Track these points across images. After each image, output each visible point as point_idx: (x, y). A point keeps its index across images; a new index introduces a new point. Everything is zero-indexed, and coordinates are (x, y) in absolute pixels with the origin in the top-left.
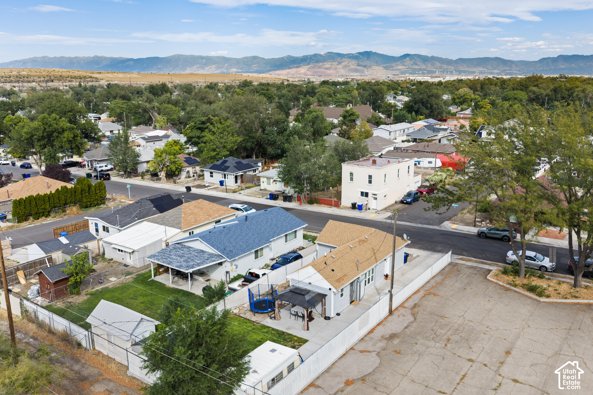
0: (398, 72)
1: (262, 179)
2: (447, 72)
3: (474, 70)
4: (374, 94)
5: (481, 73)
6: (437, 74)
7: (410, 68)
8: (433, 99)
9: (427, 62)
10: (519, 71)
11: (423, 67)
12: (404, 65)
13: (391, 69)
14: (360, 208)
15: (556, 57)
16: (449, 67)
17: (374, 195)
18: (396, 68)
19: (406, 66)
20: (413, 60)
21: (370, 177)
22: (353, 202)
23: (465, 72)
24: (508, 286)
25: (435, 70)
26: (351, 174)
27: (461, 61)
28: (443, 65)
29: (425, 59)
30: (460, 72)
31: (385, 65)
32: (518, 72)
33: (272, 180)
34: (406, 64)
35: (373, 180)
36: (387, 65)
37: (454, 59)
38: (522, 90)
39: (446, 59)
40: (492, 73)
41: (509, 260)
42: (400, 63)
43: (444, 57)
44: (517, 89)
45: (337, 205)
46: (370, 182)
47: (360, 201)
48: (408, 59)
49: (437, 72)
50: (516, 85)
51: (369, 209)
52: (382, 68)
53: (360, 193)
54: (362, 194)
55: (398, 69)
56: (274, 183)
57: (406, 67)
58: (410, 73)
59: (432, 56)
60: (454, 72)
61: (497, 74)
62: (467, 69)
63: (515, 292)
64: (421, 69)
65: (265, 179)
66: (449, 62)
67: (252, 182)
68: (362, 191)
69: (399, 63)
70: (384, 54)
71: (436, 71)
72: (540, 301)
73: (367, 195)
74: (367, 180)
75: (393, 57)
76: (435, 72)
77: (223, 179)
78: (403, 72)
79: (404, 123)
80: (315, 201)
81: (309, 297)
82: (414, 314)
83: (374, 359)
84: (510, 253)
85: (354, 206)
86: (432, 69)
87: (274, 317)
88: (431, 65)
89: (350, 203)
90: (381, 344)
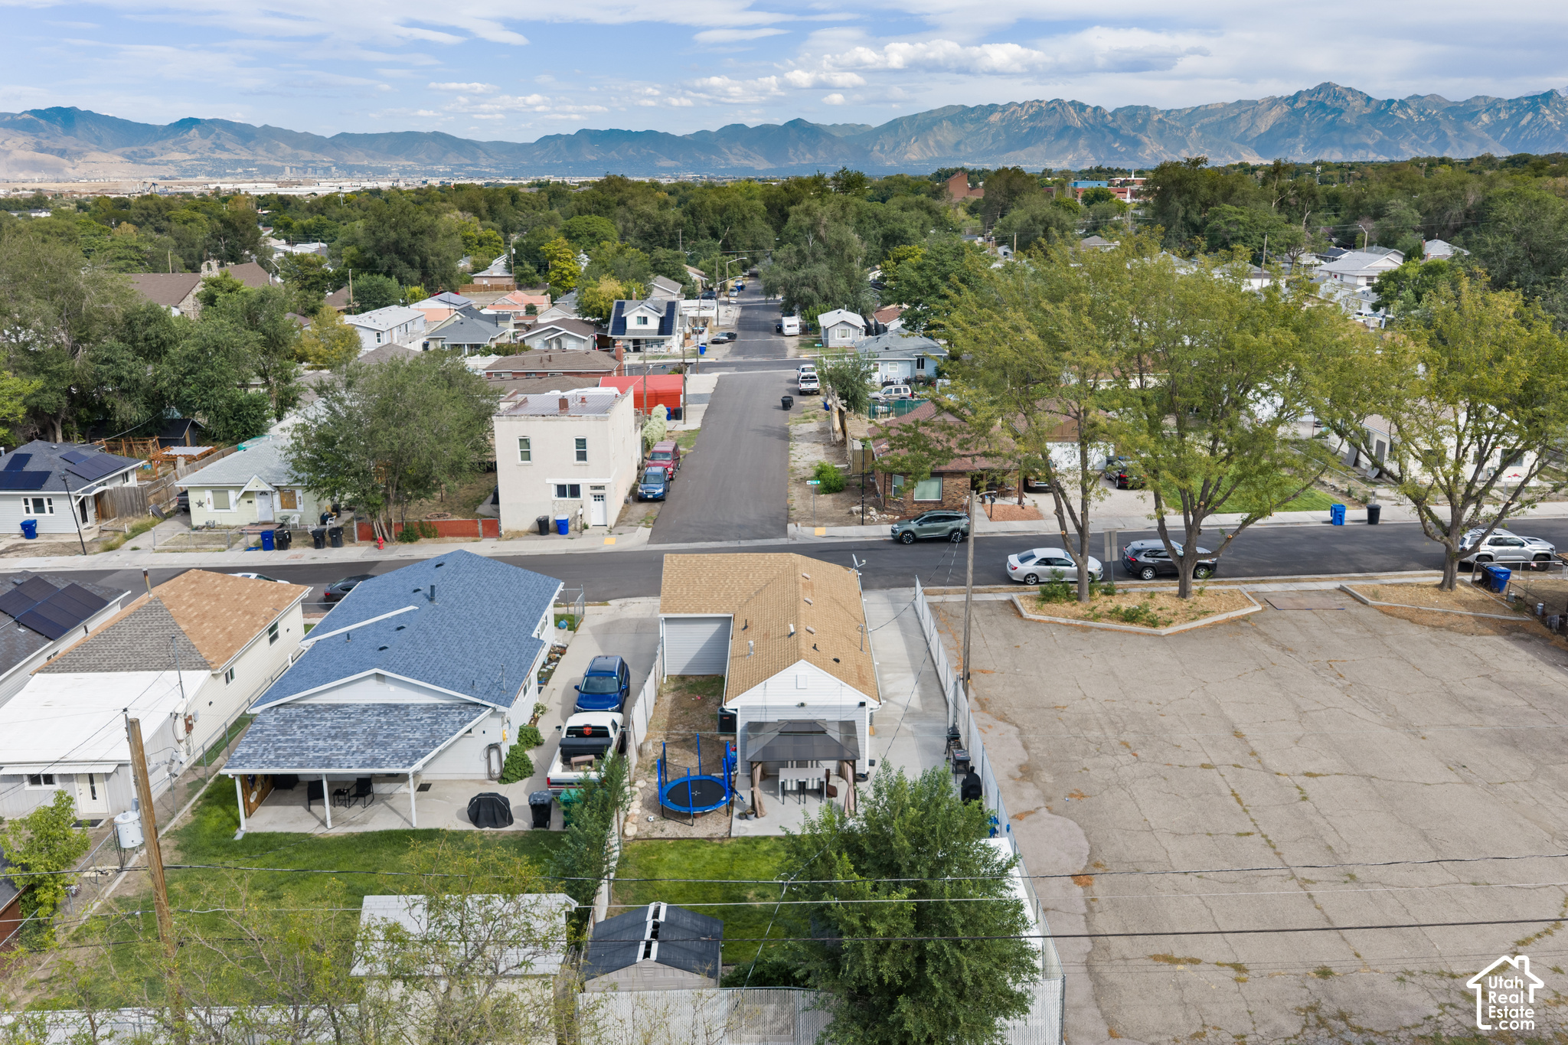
0: (171, 171)
1: (193, 498)
2: (315, 170)
3: (386, 164)
4: (230, 232)
5: (404, 172)
6: (288, 175)
7: (206, 160)
8: (427, 239)
9: (252, 143)
10: (496, 168)
11: (245, 155)
12: (186, 150)
13: (149, 160)
14: (562, 527)
15: (573, 133)
16: (318, 156)
17: (596, 488)
18: (165, 158)
19: (194, 152)
20: (213, 136)
21: (581, 443)
22: (541, 514)
23: (362, 170)
24: (1079, 622)
25: (279, 164)
26: (525, 442)
27: (346, 141)
28: (300, 152)
29: (244, 134)
30: (350, 171)
31: (128, 150)
32: (494, 171)
33: (233, 495)
34: (192, 146)
35: (590, 449)
36: (135, 149)
37: (328, 136)
38: (598, 213)
39: (306, 134)
40: (433, 174)
41: (1019, 576)
42: (174, 144)
43: (299, 129)
44: (589, 212)
45: (492, 528)
46: (582, 456)
47: (560, 509)
48: (194, 132)
49: (288, 169)
50: (584, 202)
51: (586, 527)
52: (119, 159)
53: (554, 491)
54: (561, 490)
55: (171, 162)
56: (245, 501)
57: (193, 157)
58: (209, 174)
59: (266, 127)
60: (334, 169)
61: (445, 174)
62: (366, 163)
63: (1101, 629)
64: (238, 163)
65: (208, 494)
66: (317, 144)
67: (144, 510)
68: (562, 482)
69: (169, 143)
71: (284, 167)
72: (1159, 636)
73: (575, 491)
74: (573, 450)
75: (146, 125)
76: (281, 170)
77: (33, 516)
78: (186, 171)
79: (394, 307)
80: (422, 530)
81: (835, 734)
82: (1003, 718)
83: (1059, 821)
84: (1013, 559)
85: (543, 527)
86: (272, 163)
87: (753, 811)
88: (267, 150)
89: (529, 522)
90: (1029, 791)
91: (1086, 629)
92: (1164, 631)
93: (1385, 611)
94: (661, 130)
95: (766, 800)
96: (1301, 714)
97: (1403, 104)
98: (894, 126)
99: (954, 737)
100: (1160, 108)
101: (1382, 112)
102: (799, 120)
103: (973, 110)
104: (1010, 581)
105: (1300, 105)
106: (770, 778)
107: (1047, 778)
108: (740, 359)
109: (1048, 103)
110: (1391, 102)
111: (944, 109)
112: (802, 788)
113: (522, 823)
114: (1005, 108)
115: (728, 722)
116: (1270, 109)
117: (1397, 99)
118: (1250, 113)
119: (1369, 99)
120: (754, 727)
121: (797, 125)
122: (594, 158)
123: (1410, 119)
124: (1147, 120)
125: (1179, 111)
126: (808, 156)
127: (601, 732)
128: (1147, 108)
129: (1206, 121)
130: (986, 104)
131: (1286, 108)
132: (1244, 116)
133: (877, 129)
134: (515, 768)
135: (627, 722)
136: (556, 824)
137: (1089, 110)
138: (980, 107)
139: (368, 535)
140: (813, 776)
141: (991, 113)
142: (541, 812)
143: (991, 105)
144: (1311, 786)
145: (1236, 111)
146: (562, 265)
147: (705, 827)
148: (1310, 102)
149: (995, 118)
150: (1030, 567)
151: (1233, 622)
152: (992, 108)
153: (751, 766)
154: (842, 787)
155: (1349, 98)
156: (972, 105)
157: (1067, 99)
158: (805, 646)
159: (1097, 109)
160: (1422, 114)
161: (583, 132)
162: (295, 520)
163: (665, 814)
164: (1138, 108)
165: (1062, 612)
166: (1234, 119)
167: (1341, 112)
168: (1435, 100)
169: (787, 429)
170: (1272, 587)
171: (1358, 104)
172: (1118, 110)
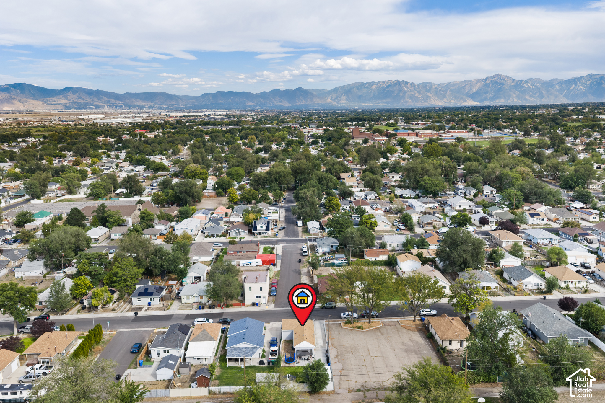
1: (182, 297)
2: (116, 107)
3: (143, 104)
7: (75, 103)
9: (92, 96)
11: (89, 101)
12: (67, 99)
13: (53, 103)
14: (257, 304)
15: (214, 92)
16: (118, 102)
17: (264, 296)
18: (59, 102)
19: (70, 100)
20: (77, 94)
22: (253, 301)
23: (134, 106)
25: (102, 104)
26: (250, 288)
27: (128, 95)
28: (111, 100)
29: (90, 93)
31: (45, 99)
32: (184, 107)
33: (191, 297)
34: (69, 97)
35: (263, 289)
36: (47, 99)
37: (121, 93)
38: (239, 166)
39: (113, 93)
40: (162, 108)
42: (63, 97)
43: (110, 91)
44: (236, 166)
45: (244, 305)
47: (257, 301)
48: (70, 92)
49: (106, 106)
51: (261, 304)
52: (41, 102)
54: (257, 297)
56: (193, 298)
57: (70, 102)
58: (76, 108)
59: (97, 90)
60: (123, 106)
61: (166, 108)
62: (136, 104)
64: (87, 104)
65: (185, 297)
66: (117, 97)
67: (170, 299)
68: (257, 295)
69: (61, 96)
70: (42, 86)
71: (104, 106)
73: (260, 297)
74: (260, 289)
75: (52, 90)
77: (150, 301)
78: (67, 107)
81: (309, 352)
82: (335, 347)
83: (339, 364)
84: (342, 314)
85: (254, 304)
86: (100, 104)
87: (298, 363)
88: (98, 99)
89: (250, 303)
90: (336, 359)
91: (352, 330)
92: (364, 330)
93: (402, 326)
94: (248, 92)
95: (300, 361)
96: (379, 346)
97: (526, 82)
98: (336, 90)
99: (327, 351)
100: (436, 83)
101: (518, 85)
102: (300, 88)
103: (366, 84)
104: (341, 318)
105: (488, 82)
106: (300, 358)
107: (339, 357)
108: (287, 238)
109: (394, 81)
110: (522, 81)
111: (355, 83)
112: (305, 359)
113: (266, 364)
114: (378, 83)
115: (294, 349)
116: (477, 83)
117: (524, 80)
118: (469, 85)
119: (514, 80)
120: (298, 350)
121: (299, 89)
122: (222, 102)
123: (529, 87)
124: (431, 87)
125: (443, 84)
126: (304, 101)
127: (276, 351)
128: (431, 83)
129: (453, 88)
130: (370, 81)
131: (483, 83)
132: (467, 86)
133: (330, 91)
134: (263, 356)
135: (279, 349)
136: (271, 364)
137: (409, 84)
138: (368, 83)
139: (220, 306)
140: (306, 357)
141: (372, 85)
142: (269, 363)
143: (372, 82)
144: (375, 358)
145: (464, 84)
146: (233, 195)
147: (292, 365)
148: (491, 81)
149: (374, 87)
150: (345, 316)
151: (376, 328)
152: (373, 83)
153: (298, 357)
154: (310, 359)
155: (506, 79)
156: (365, 82)
157: (401, 80)
158: (305, 338)
159: (412, 83)
160: (533, 85)
161: (218, 92)
162: (203, 302)
163: (286, 363)
164: (427, 83)
165: (349, 326)
166: (463, 87)
167: (503, 84)
168: (538, 80)
169: (300, 270)
170: (386, 320)
171: (509, 81)
172: (420, 84)
